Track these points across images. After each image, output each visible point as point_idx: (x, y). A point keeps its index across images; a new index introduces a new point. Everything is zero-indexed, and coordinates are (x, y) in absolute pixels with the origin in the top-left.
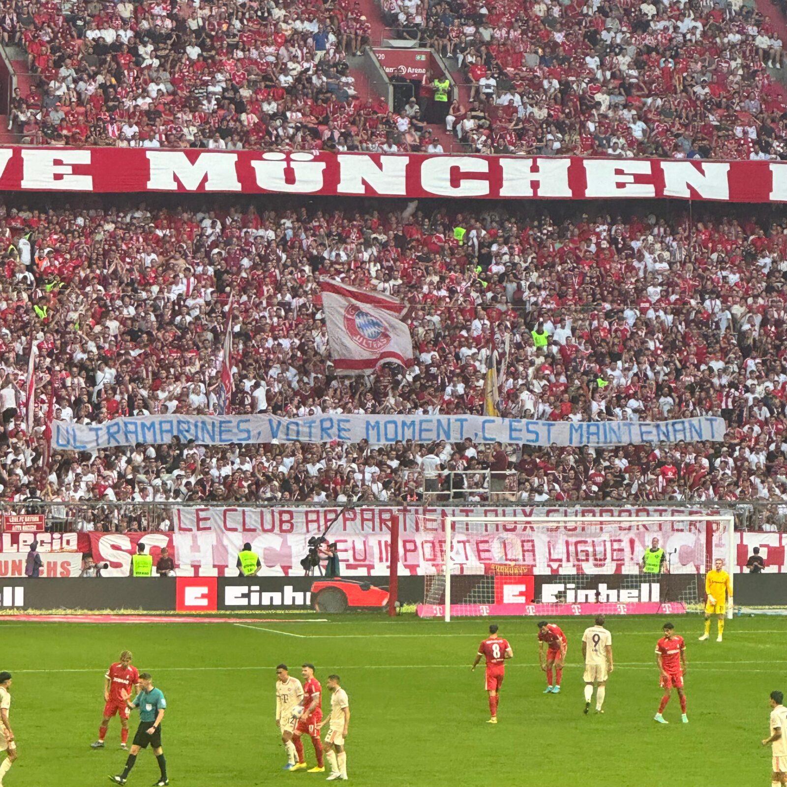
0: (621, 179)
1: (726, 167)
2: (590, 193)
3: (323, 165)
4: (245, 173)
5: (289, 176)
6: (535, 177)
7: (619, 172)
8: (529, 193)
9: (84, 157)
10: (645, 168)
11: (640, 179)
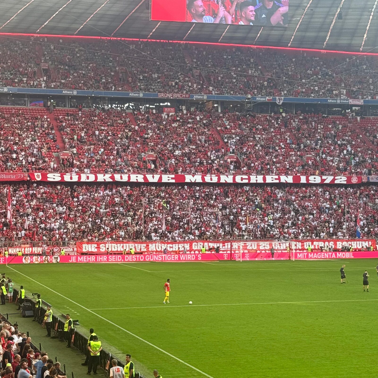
0: (273, 179)
1: (292, 177)
2: (267, 182)
3: (217, 177)
4: (203, 179)
5: (211, 179)
6: (256, 179)
7: (272, 178)
8: (255, 182)
9: (173, 176)
10: (277, 177)
11: (276, 179)
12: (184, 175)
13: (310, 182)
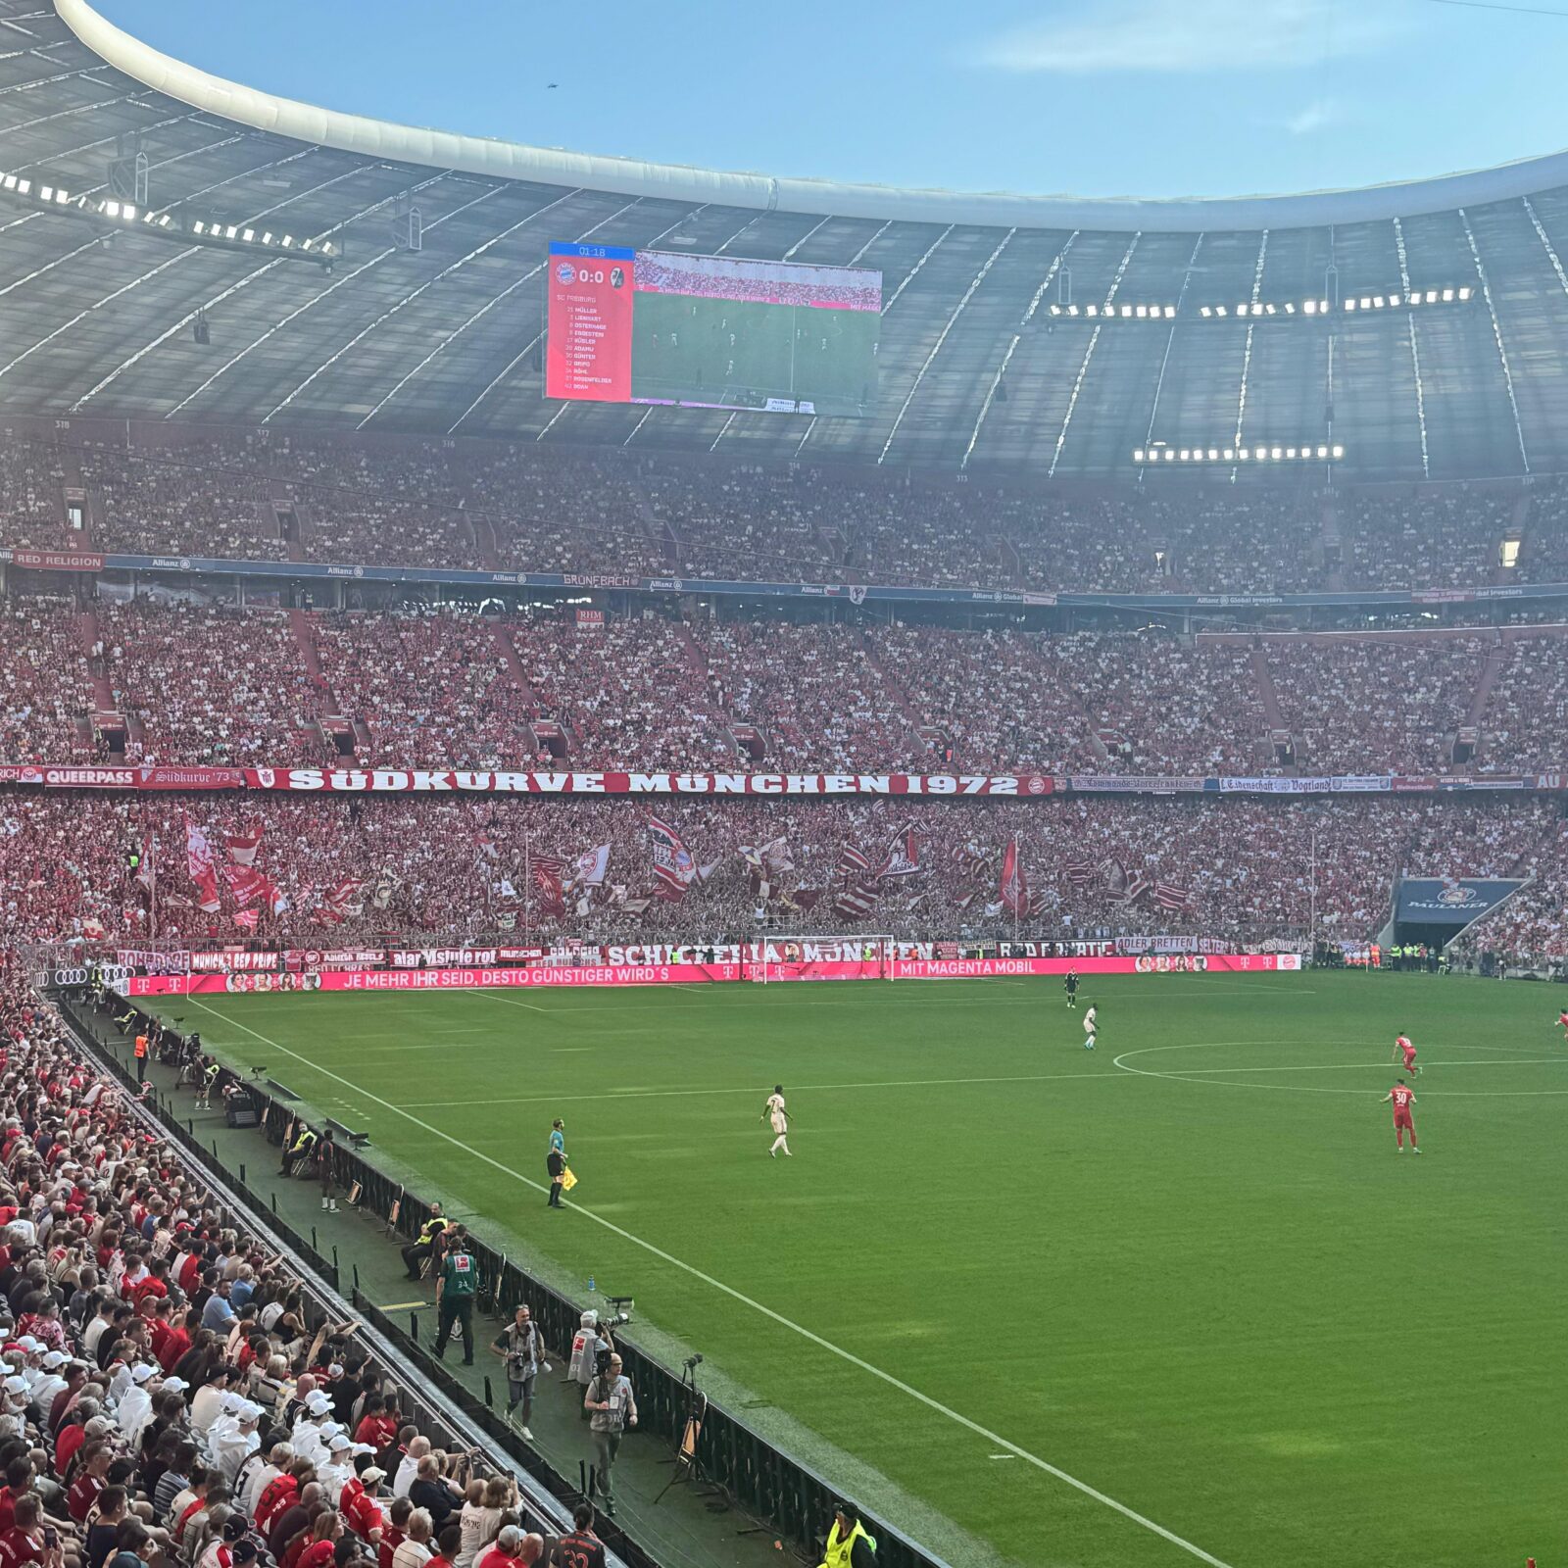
0: (841, 784)
1: (888, 778)
3: (707, 780)
4: (673, 783)
5: (693, 785)
6: (802, 783)
7: (840, 781)
8: (799, 791)
9: (600, 777)
10: (851, 779)
11: (849, 784)
12: (626, 775)
13: (931, 790)
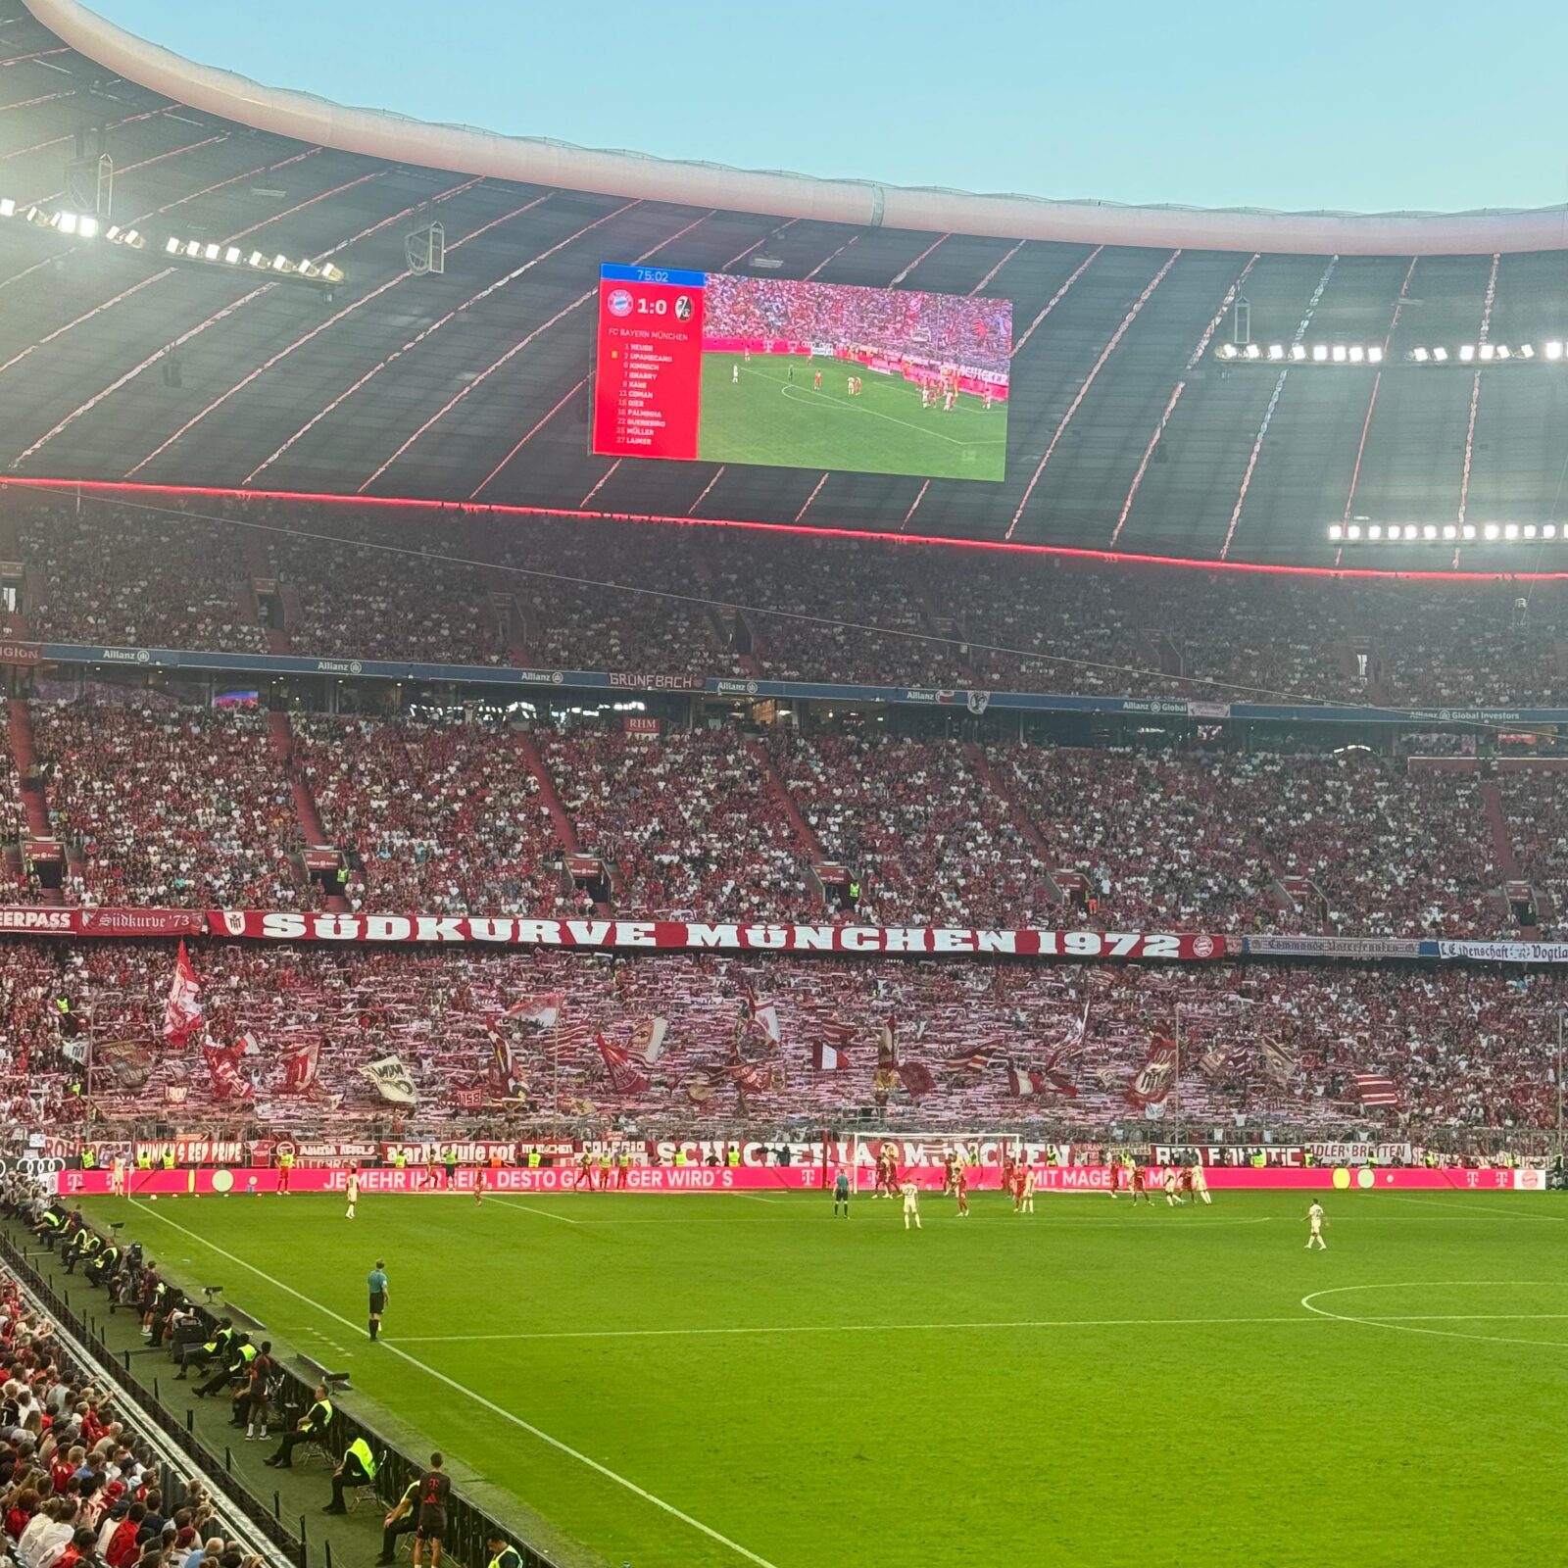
0: (954, 940)
1: (1014, 934)
2: (937, 948)
3: (786, 932)
4: (742, 936)
5: (767, 938)
6: (905, 939)
7: (953, 936)
8: (902, 948)
9: (651, 927)
10: (967, 934)
11: (965, 941)
12: (684, 924)
13: (1068, 950)
